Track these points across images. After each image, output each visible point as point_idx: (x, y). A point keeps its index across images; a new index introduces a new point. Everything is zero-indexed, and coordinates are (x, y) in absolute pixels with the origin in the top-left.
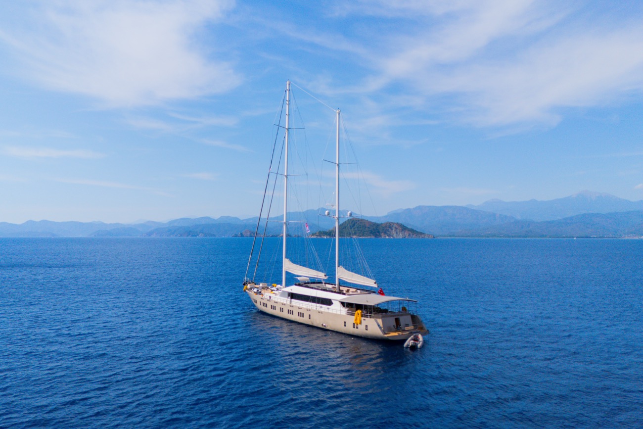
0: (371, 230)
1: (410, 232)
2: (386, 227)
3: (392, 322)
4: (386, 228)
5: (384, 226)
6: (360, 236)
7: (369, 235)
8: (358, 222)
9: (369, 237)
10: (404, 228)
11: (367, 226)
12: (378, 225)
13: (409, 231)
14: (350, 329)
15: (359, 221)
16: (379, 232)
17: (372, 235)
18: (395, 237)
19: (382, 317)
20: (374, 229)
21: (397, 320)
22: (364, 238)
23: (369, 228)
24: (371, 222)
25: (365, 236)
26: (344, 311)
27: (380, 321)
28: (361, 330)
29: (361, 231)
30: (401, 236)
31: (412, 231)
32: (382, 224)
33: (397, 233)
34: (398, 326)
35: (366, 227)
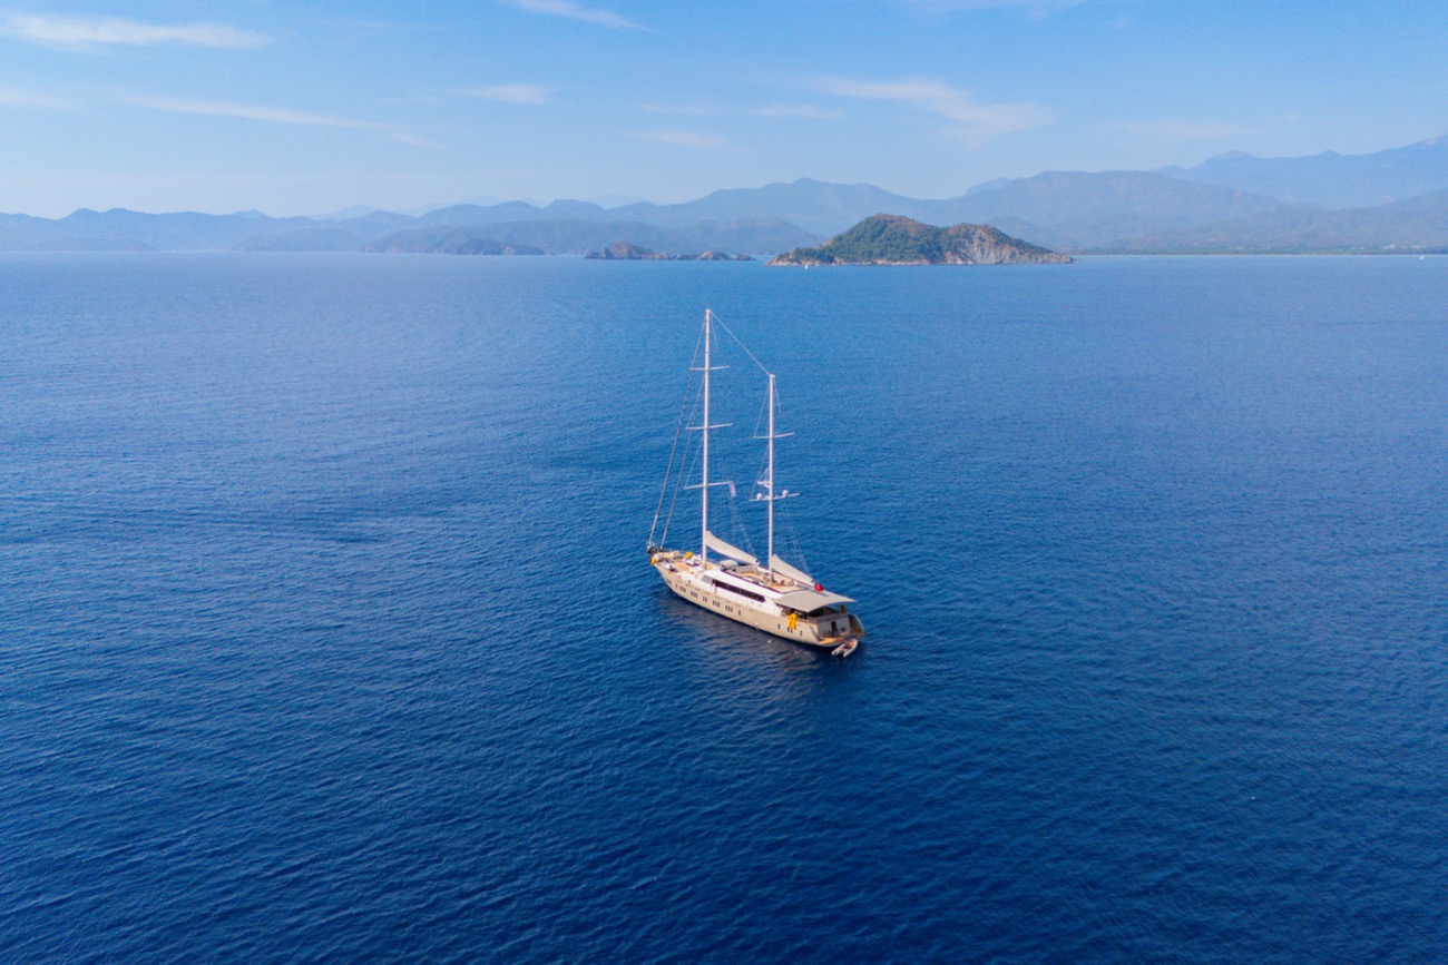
0: (922, 245)
1: (1015, 249)
2: (958, 236)
3: (827, 626)
4: (957, 240)
5: (951, 233)
6: (895, 261)
7: (916, 258)
8: (890, 226)
9: (916, 263)
10: (1001, 239)
11: (912, 234)
12: (938, 232)
13: (1012, 245)
14: (783, 632)
15: (892, 222)
16: (939, 249)
17: (922, 256)
18: (980, 262)
19: (818, 623)
20: (928, 242)
21: (834, 624)
22: (902, 264)
23: (915, 239)
24: (922, 225)
25: (907, 260)
26: (778, 611)
27: (815, 627)
28: (795, 635)
29: (898, 247)
30: (992, 258)
31: (1021, 245)
32: (947, 229)
33: (983, 252)
34: (834, 632)
35: (908, 237)
